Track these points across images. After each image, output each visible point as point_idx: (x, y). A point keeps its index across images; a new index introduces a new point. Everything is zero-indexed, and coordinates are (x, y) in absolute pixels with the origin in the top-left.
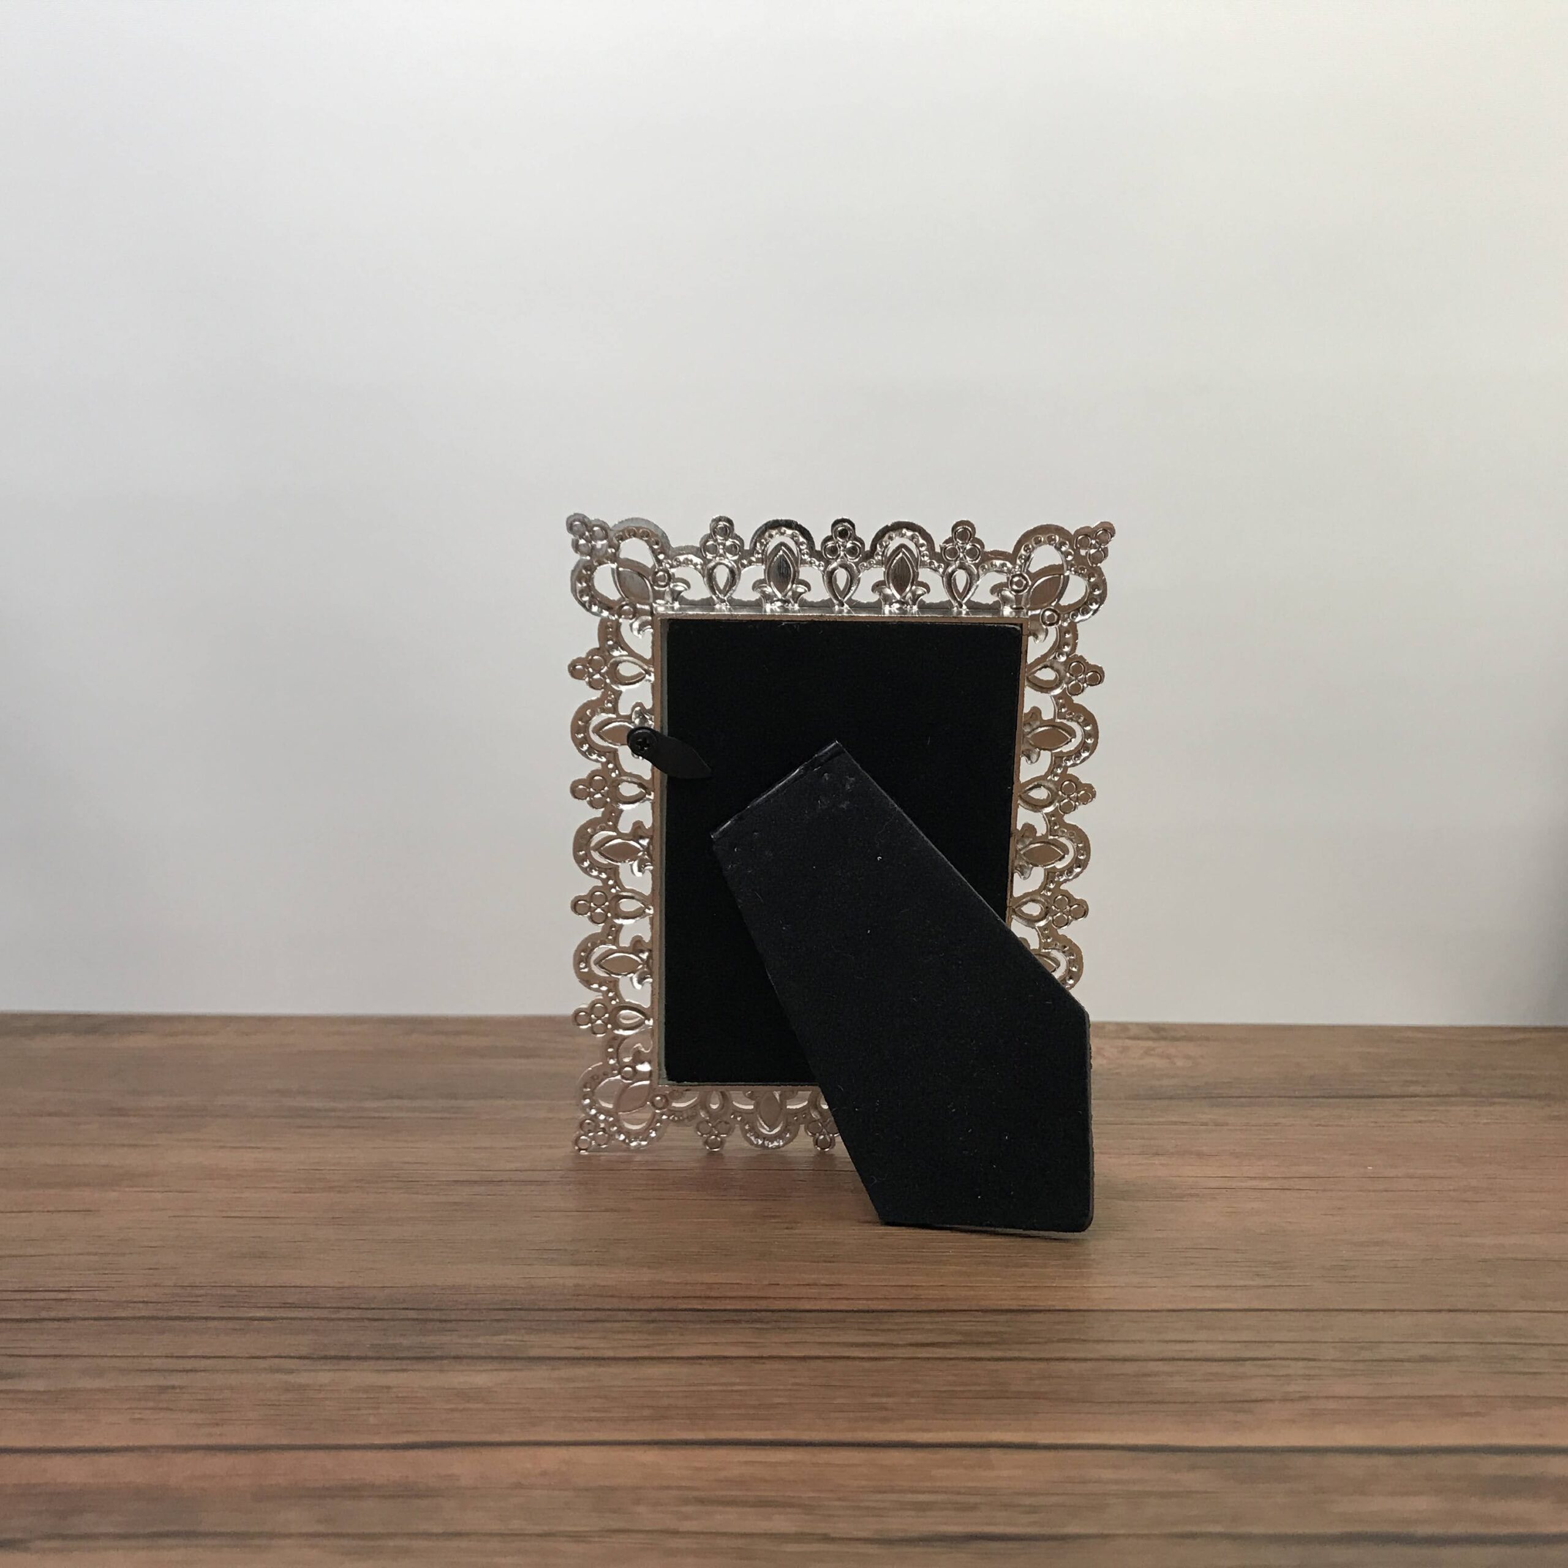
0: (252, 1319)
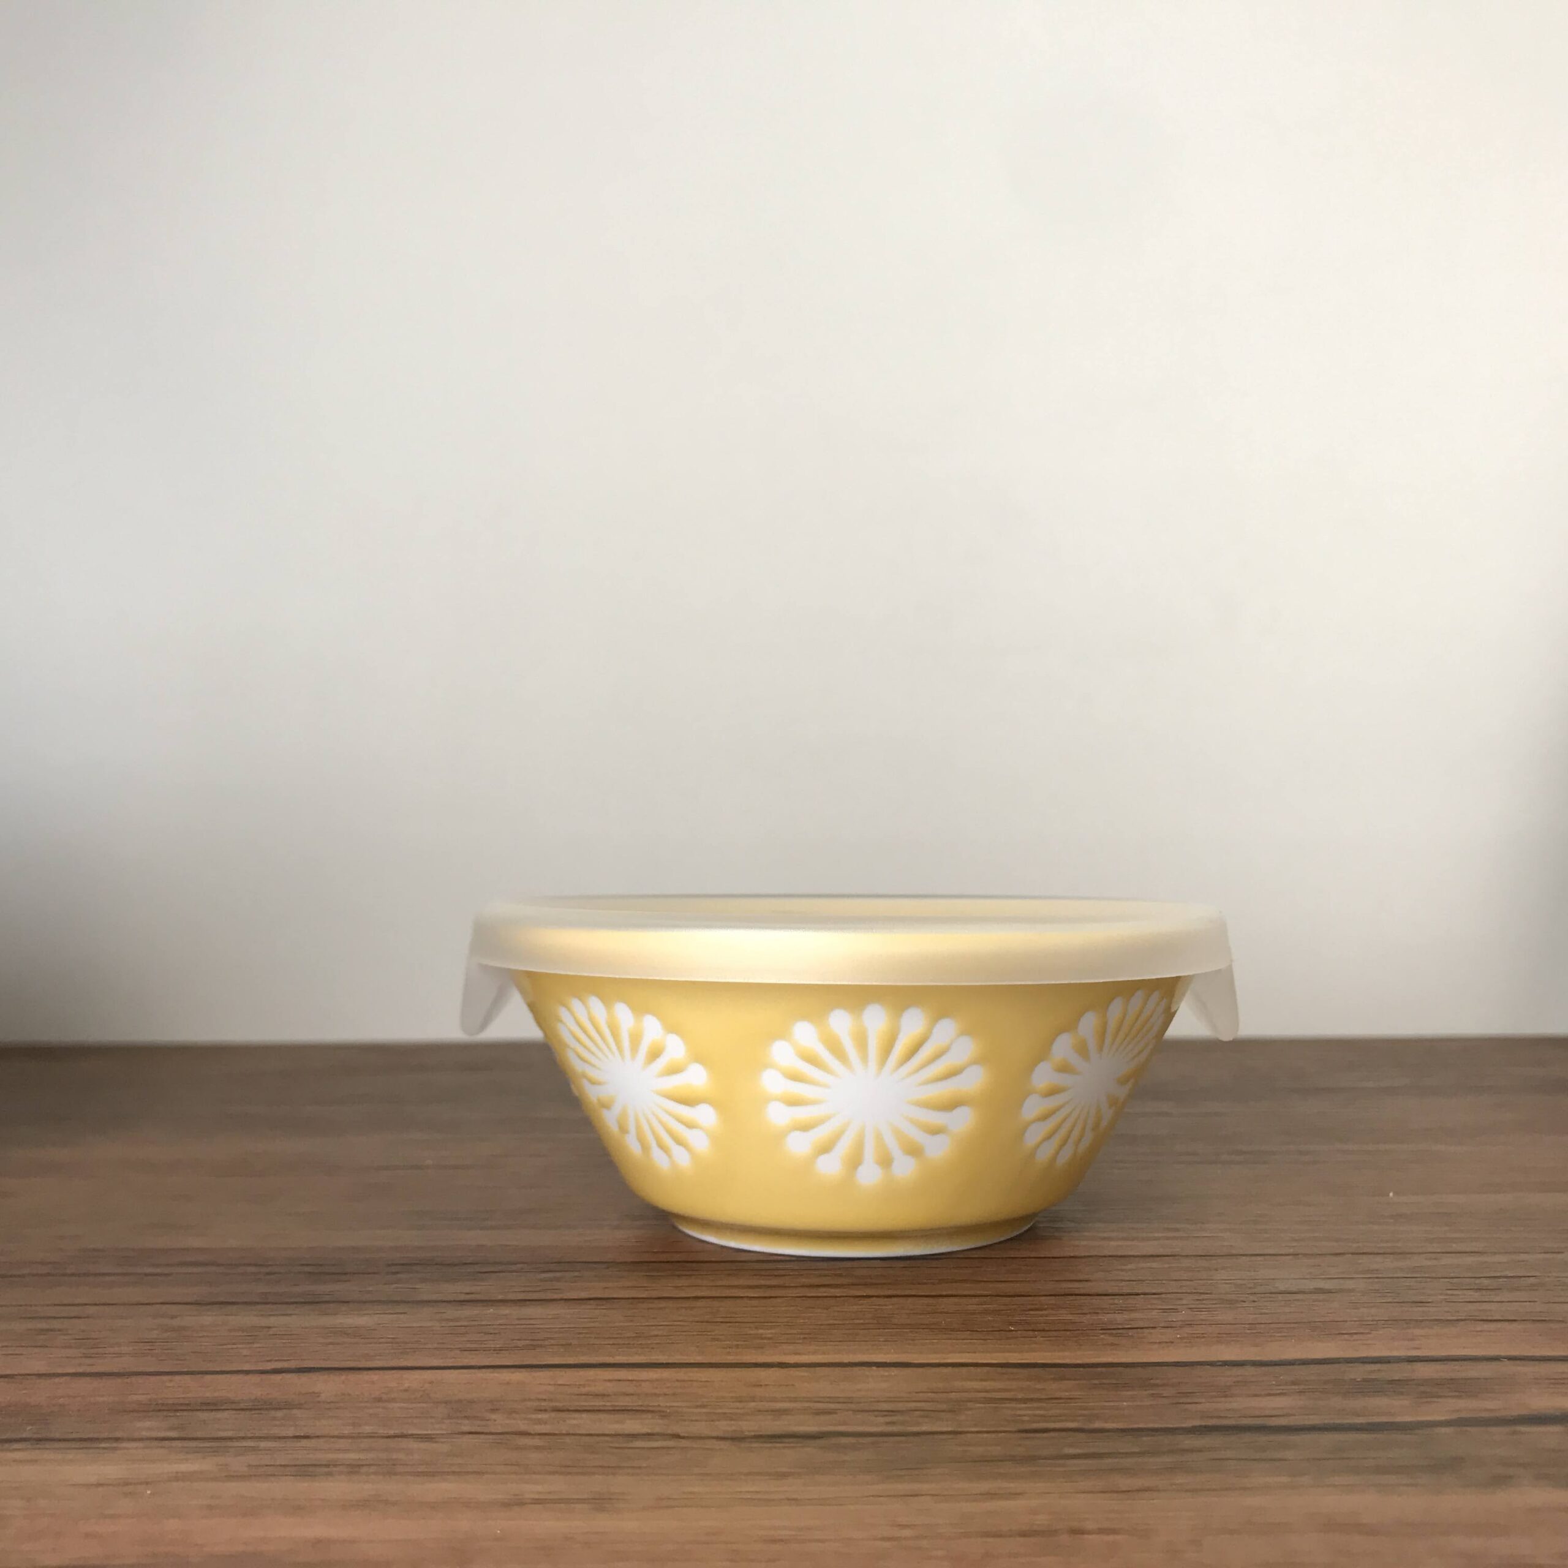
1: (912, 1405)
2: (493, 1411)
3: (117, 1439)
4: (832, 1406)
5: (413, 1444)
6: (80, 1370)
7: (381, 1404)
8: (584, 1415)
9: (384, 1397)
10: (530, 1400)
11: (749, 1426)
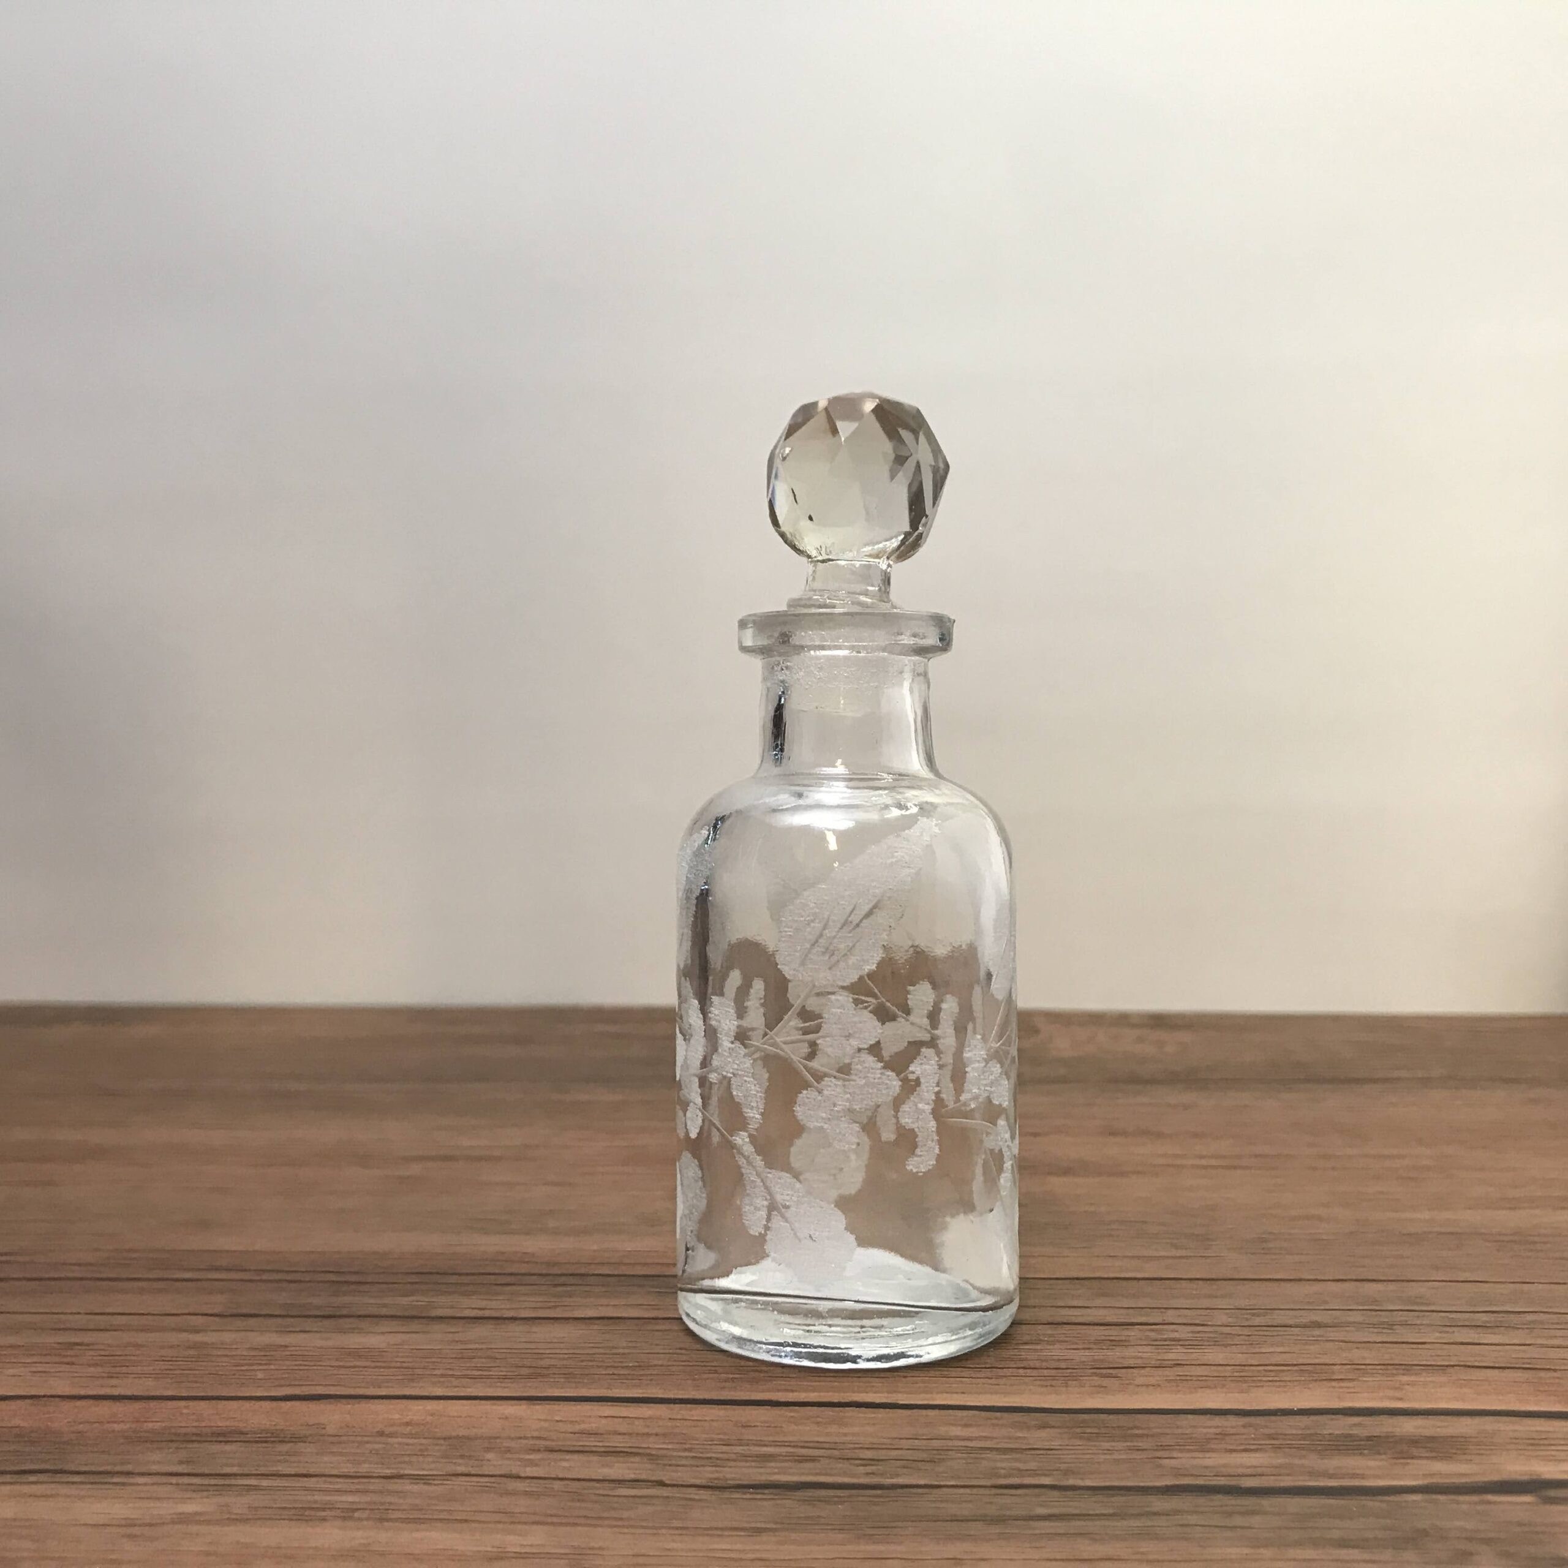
0: (177, 1280)
1: (894, 1453)
2: (488, 1450)
3: (129, 1474)
4: (817, 1452)
5: (407, 1486)
6: (102, 1392)
7: (383, 1439)
8: (575, 1457)
9: (388, 1430)
10: (525, 1438)
11: (733, 1473)
